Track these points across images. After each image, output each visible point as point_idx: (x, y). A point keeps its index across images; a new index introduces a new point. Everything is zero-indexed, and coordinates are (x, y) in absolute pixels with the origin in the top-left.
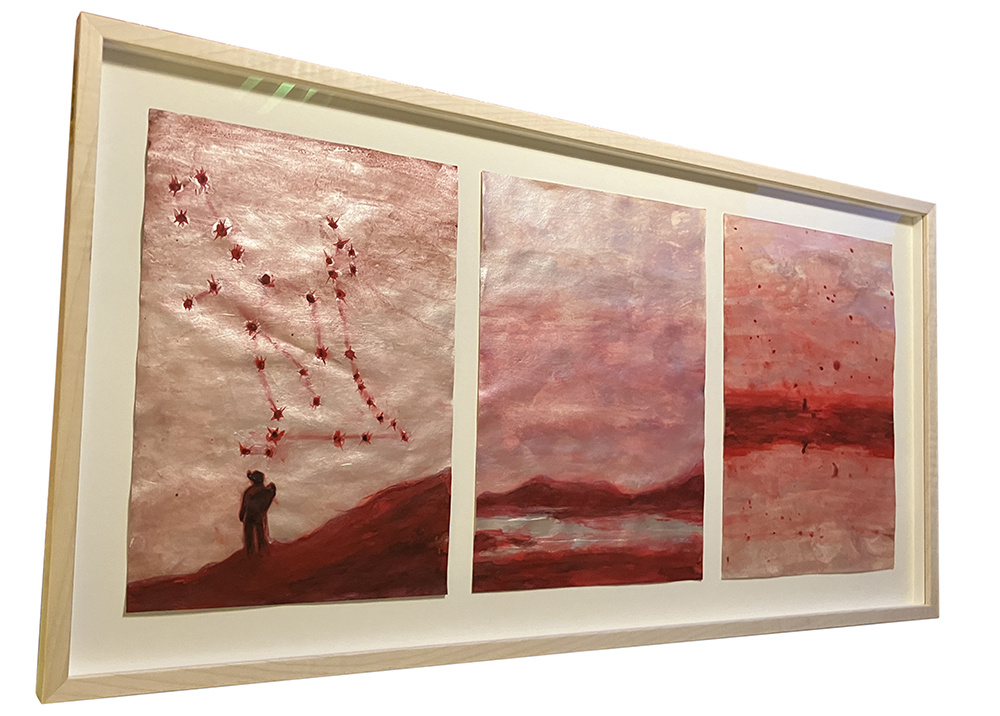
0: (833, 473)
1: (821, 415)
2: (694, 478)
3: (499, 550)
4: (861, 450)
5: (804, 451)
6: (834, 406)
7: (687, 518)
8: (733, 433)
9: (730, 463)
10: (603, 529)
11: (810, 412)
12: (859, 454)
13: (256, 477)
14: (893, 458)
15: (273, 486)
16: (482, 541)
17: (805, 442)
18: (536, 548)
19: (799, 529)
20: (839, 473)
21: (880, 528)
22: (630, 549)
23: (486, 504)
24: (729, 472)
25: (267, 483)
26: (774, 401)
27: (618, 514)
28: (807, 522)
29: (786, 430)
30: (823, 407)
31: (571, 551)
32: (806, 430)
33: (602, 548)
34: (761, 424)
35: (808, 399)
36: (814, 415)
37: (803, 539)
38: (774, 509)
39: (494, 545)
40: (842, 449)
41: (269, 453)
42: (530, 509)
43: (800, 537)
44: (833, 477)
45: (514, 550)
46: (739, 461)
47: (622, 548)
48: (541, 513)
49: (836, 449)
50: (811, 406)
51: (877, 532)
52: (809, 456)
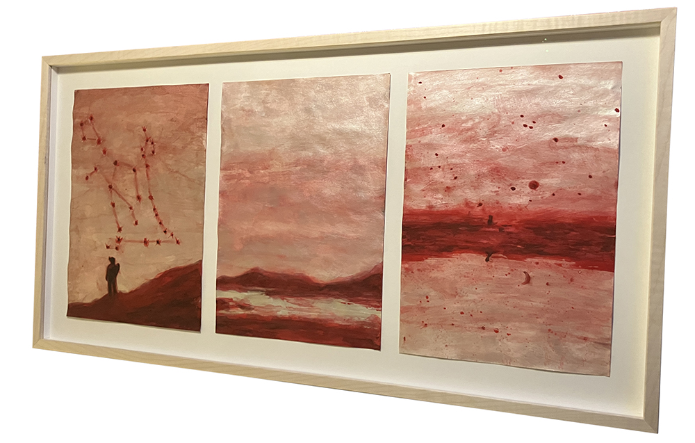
0: (524, 281)
1: (511, 230)
2: (374, 275)
3: (231, 310)
4: (563, 262)
5: (487, 260)
6: (528, 222)
7: (367, 303)
8: (410, 243)
9: (407, 266)
10: (299, 305)
11: (497, 226)
12: (560, 265)
13: (112, 260)
14: (614, 272)
15: (118, 265)
16: (221, 304)
17: (489, 253)
18: (254, 312)
19: (481, 324)
20: (532, 281)
21: (590, 336)
22: (321, 320)
23: (222, 283)
24: (406, 272)
25: (116, 263)
26: (456, 218)
27: (311, 296)
28: (491, 320)
29: (467, 242)
30: (514, 222)
31: (276, 317)
32: (494, 241)
33: (299, 317)
34: (442, 237)
35: (494, 216)
36: (501, 230)
37: (485, 334)
38: (453, 306)
39: (228, 307)
40: (536, 260)
41: (117, 248)
42: (250, 288)
43: (483, 331)
44: (524, 283)
45: (240, 312)
46: (415, 265)
47: (314, 319)
48: (258, 291)
49: (529, 260)
50: (498, 221)
51: (585, 339)
52: (493, 264)
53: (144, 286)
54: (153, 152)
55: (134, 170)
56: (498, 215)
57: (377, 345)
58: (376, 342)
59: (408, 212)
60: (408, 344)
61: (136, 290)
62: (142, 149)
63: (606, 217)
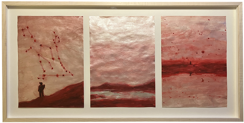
0: (202, 81)
1: (197, 66)
2: (152, 82)
3: (97, 98)
4: (213, 74)
5: (190, 75)
6: (202, 63)
7: (150, 92)
8: (164, 71)
9: (164, 79)
10: (125, 94)
11: (193, 65)
12: (212, 76)
13: (41, 83)
14: (227, 77)
15: (44, 85)
16: (92, 97)
17: (191, 73)
18: (106, 98)
19: (189, 96)
20: (204, 81)
21: (221, 96)
22: (133, 99)
23: (92, 89)
24: (163, 81)
25: (43, 85)
26: (179, 63)
27: (129, 91)
28: (192, 94)
29: (183, 70)
30: (198, 63)
31: (116, 99)
32: (192, 69)
33: (125, 99)
34: (175, 69)
35: (192, 62)
36: (194, 66)
37: (190, 98)
38: (179, 91)
39: (96, 98)
40: (205, 74)
41: (43, 79)
42: (104, 90)
43: (190, 97)
44: (202, 82)
45: (101, 99)
46: (166, 78)
47: (131, 99)
48: (108, 91)
49: (203, 75)
50: (193, 63)
51: (220, 97)
52: (192, 77)
53: (57, 93)
54: (59, 41)
55: (50, 48)
56: (193, 61)
57: (154, 106)
58: (154, 105)
59: (163, 61)
60: (165, 104)
61: (53, 94)
62: (54, 40)
63: (224, 61)
